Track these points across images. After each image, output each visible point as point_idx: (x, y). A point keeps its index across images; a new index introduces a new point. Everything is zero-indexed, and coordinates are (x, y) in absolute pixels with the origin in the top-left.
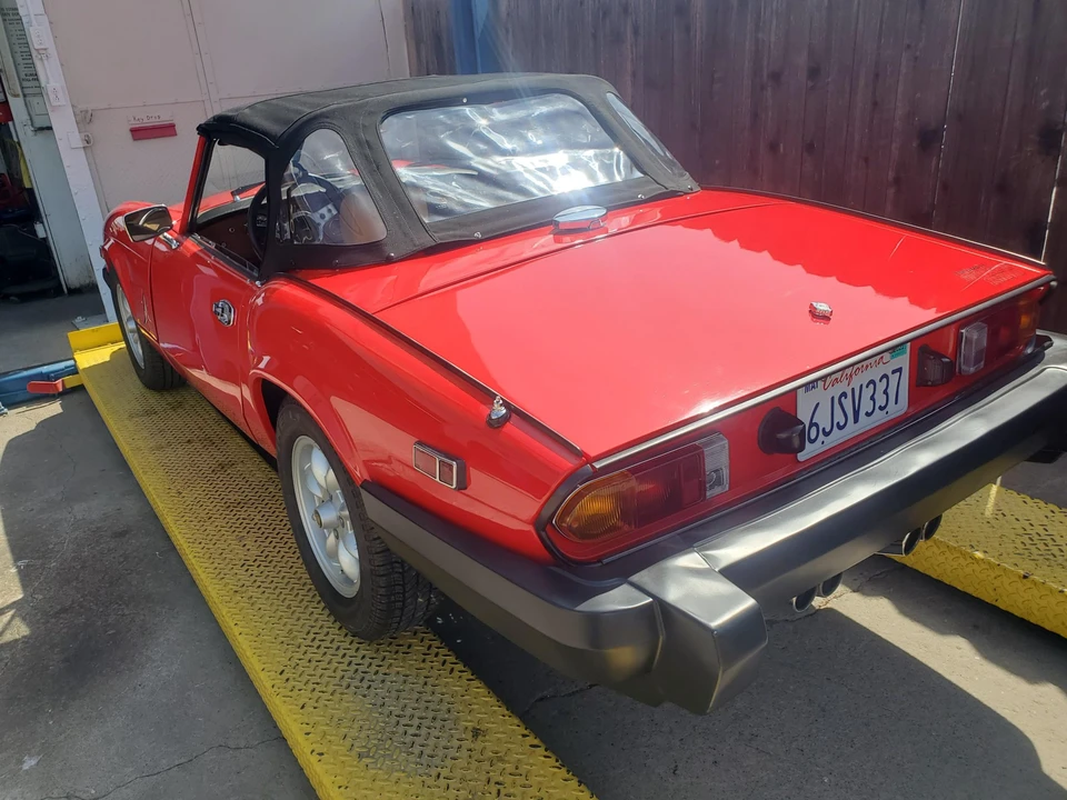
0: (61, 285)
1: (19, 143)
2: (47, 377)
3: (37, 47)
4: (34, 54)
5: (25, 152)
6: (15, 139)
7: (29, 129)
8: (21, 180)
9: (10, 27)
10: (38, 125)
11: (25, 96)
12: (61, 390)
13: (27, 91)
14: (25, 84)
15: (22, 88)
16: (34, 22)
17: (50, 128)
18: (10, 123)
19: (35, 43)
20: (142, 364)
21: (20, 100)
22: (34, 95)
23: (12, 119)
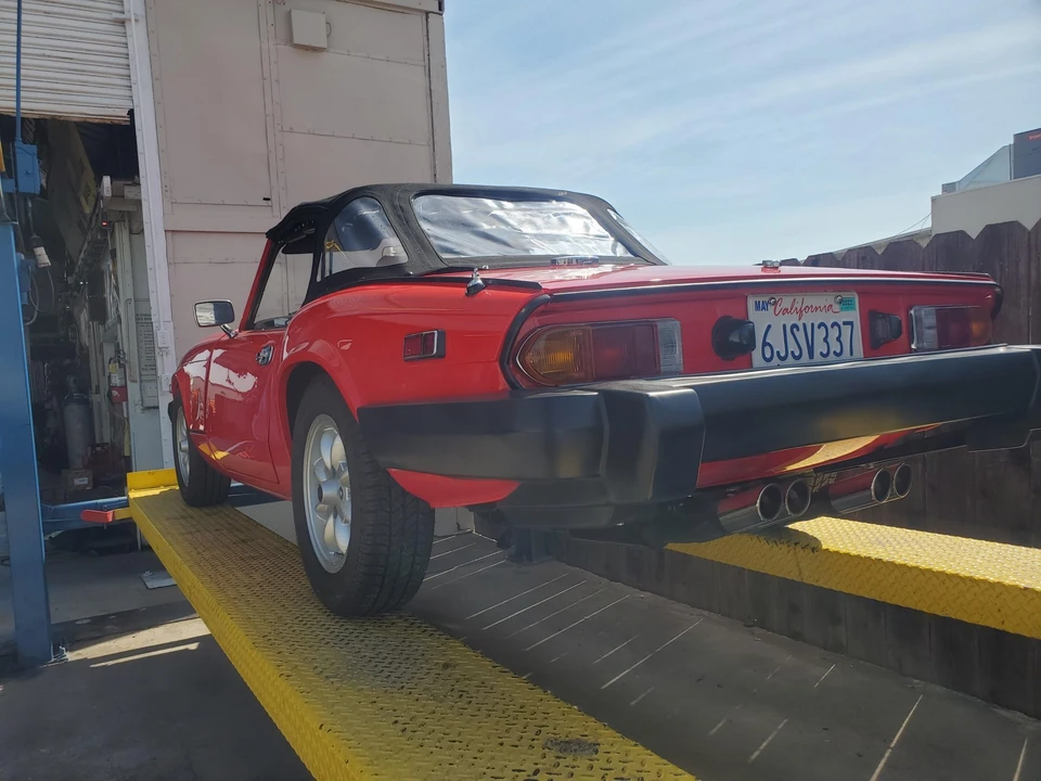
0: (137, 542)
1: (128, 419)
2: (101, 507)
3: (160, 345)
4: (157, 350)
5: (131, 426)
6: (125, 415)
7: (139, 409)
8: (123, 449)
9: (141, 328)
10: (146, 405)
11: (141, 381)
12: (110, 520)
13: (143, 378)
14: (144, 373)
15: (141, 375)
16: (162, 328)
17: (158, 408)
18: (124, 403)
19: (160, 342)
20: (186, 482)
21: (137, 386)
22: (149, 381)
23: (127, 400)
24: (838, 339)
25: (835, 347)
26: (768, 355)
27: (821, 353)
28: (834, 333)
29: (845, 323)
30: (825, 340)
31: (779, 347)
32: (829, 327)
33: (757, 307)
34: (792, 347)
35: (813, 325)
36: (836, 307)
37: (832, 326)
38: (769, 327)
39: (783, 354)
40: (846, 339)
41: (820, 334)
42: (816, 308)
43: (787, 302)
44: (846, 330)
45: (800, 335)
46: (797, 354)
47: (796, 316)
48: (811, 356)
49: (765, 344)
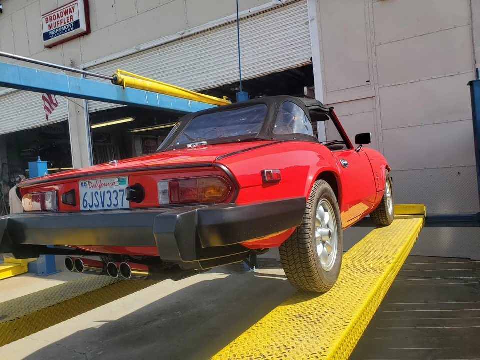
24: (116, 198)
25: (114, 202)
26: (85, 205)
27: (108, 205)
28: (114, 196)
29: (120, 191)
30: (110, 199)
31: (90, 202)
32: (112, 193)
33: (82, 186)
34: (95, 202)
35: (104, 192)
36: (117, 184)
37: (114, 193)
38: (87, 193)
39: (91, 205)
40: (120, 199)
41: (108, 196)
42: (107, 185)
43: (93, 182)
44: (120, 194)
45: (99, 197)
46: (97, 205)
47: (98, 188)
48: (103, 206)
49: (84, 200)
